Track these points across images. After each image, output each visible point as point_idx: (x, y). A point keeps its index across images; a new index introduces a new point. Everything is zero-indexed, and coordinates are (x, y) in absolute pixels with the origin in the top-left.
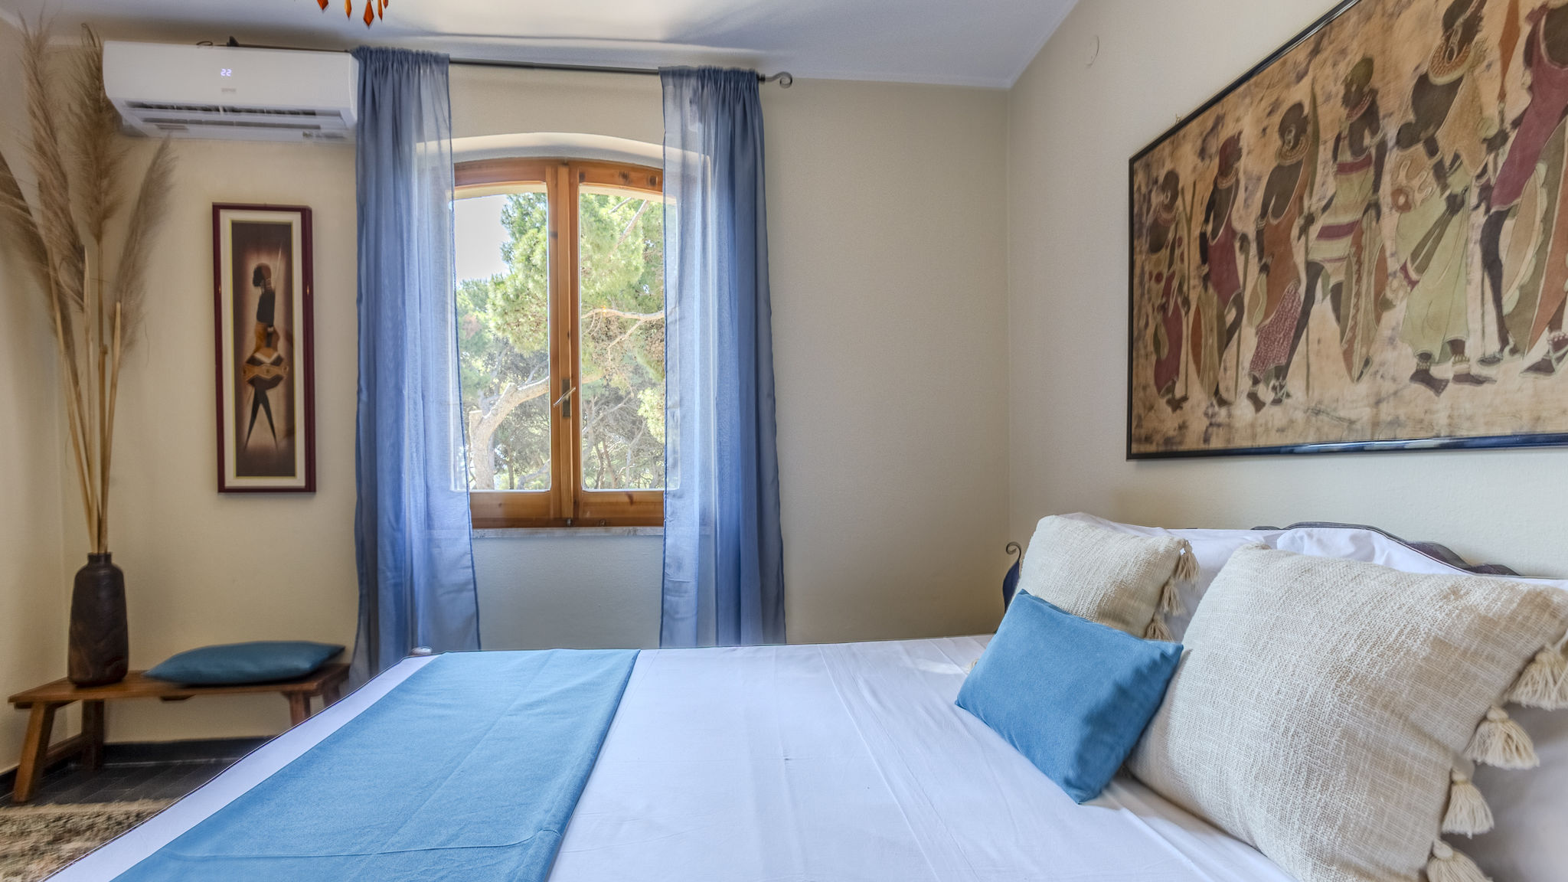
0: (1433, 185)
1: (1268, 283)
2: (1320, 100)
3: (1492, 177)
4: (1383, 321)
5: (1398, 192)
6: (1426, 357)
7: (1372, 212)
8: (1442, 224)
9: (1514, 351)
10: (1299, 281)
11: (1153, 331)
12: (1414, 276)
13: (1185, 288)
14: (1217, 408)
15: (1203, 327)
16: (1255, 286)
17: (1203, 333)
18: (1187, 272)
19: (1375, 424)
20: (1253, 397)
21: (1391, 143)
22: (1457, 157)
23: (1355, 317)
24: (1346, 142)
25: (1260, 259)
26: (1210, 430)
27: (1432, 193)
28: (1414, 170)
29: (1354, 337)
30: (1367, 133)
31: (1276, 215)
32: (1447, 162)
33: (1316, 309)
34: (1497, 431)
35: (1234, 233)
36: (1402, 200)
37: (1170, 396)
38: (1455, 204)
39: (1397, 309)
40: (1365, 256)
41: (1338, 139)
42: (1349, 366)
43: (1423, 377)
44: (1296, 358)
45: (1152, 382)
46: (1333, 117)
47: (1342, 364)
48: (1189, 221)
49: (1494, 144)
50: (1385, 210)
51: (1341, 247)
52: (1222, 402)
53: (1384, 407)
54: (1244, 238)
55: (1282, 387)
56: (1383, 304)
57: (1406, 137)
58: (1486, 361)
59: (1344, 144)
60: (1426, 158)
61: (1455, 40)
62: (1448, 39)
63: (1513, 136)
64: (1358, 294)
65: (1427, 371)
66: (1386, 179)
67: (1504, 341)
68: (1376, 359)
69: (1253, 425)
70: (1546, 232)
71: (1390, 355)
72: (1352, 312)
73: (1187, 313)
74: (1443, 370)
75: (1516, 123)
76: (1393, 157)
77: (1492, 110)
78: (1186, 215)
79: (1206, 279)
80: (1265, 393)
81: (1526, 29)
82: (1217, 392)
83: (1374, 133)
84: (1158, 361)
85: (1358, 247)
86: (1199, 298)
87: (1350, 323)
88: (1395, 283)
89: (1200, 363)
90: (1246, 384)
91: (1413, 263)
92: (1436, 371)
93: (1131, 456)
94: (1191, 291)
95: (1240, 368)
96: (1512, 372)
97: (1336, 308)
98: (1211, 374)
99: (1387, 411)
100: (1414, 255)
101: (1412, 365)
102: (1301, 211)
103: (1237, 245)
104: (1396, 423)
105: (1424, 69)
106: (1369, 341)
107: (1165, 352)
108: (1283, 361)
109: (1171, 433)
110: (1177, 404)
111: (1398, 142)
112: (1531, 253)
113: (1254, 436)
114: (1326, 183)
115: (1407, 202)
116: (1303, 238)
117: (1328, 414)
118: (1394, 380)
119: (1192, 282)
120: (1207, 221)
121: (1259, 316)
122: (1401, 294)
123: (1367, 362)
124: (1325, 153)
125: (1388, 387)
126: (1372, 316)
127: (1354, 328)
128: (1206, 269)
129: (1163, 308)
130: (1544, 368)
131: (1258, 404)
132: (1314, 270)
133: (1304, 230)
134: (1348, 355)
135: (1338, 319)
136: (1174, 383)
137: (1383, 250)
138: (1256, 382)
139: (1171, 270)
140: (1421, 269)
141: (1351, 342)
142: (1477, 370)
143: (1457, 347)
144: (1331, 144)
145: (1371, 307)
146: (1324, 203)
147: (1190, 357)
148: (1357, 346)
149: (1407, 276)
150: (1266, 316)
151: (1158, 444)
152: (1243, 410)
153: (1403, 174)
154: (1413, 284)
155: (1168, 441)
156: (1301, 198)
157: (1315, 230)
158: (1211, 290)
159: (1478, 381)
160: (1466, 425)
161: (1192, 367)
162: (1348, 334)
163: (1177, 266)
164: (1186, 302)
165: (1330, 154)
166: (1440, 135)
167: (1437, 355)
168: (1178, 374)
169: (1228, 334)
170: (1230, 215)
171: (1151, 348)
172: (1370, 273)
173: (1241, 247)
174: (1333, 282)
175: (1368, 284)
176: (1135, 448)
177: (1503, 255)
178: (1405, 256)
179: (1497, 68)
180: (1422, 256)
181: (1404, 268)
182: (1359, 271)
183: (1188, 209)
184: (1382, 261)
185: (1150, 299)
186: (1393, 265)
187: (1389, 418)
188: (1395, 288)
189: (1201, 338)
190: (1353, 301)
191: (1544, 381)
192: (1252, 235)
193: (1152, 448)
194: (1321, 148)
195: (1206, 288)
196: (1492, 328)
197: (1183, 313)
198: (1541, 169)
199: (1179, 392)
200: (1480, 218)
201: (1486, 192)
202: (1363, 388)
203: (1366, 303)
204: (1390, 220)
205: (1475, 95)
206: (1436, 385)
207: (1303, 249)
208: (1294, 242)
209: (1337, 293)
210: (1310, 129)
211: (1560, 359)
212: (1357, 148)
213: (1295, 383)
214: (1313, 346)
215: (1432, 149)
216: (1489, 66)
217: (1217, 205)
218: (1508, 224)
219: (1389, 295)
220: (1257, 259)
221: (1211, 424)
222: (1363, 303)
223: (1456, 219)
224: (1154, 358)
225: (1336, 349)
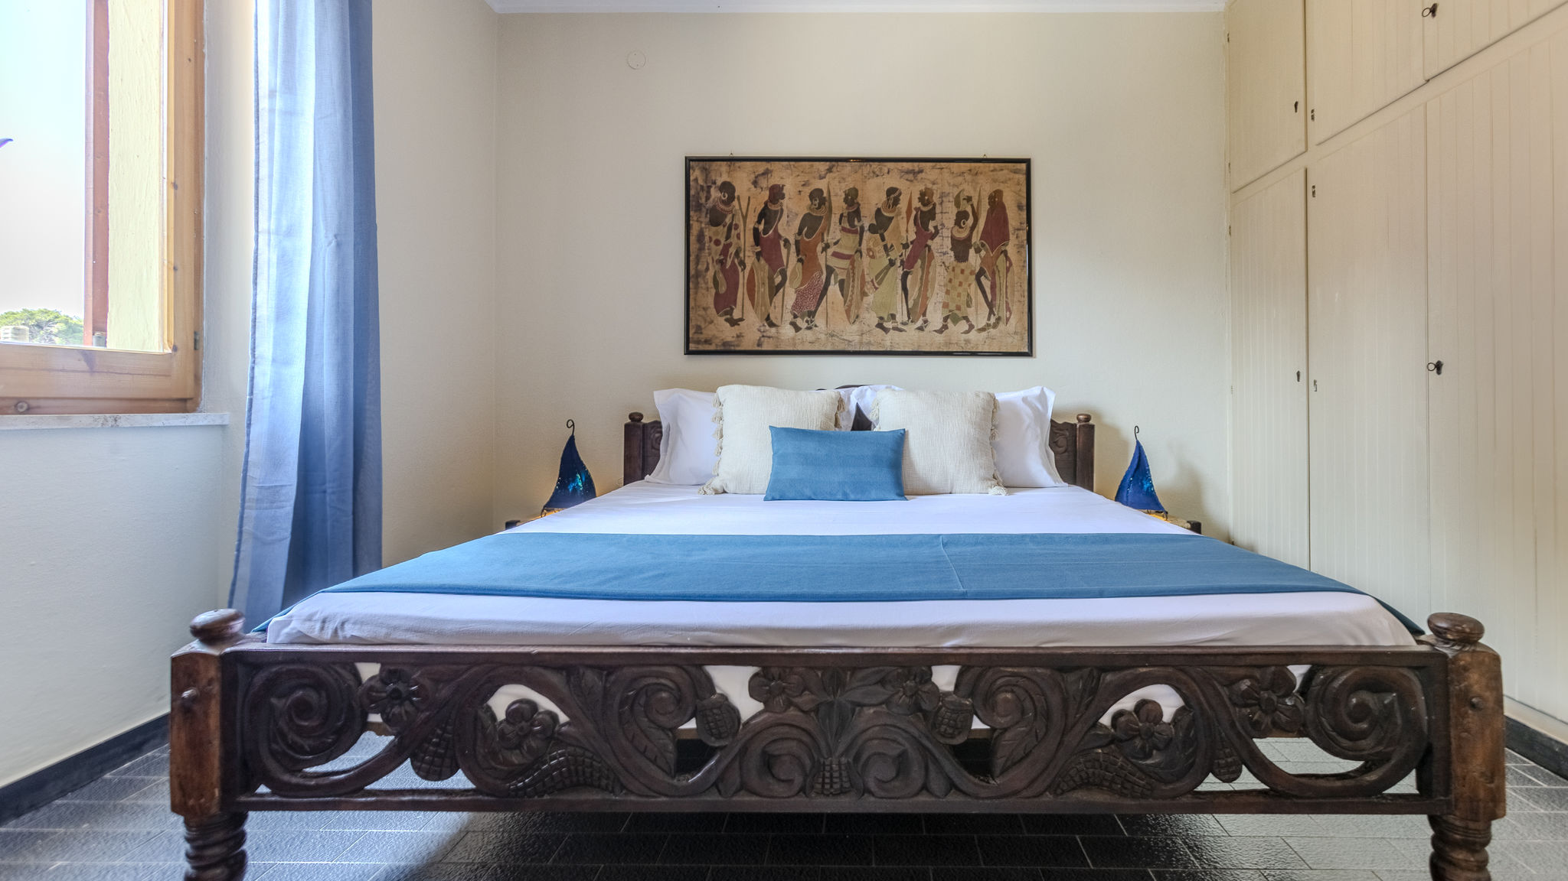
0: (883, 253)
1: (803, 269)
2: (832, 194)
3: (904, 258)
4: (864, 300)
5: (869, 250)
6: (881, 318)
7: (858, 254)
8: (887, 269)
9: (912, 322)
10: (822, 273)
11: (713, 274)
12: (877, 286)
13: (742, 255)
14: (767, 327)
15: (756, 281)
16: (795, 267)
17: (757, 284)
18: (743, 247)
19: (861, 343)
20: (793, 324)
21: (866, 228)
22: (892, 246)
23: (851, 296)
24: (846, 219)
25: (798, 255)
26: (762, 339)
27: (883, 255)
28: (876, 244)
29: (851, 305)
30: (856, 219)
31: (808, 235)
32: (889, 246)
33: (830, 288)
34: (907, 349)
35: (780, 236)
36: (871, 254)
37: (728, 316)
38: (892, 263)
39: (869, 297)
40: (856, 271)
41: (842, 215)
42: (849, 317)
43: (880, 326)
44: (820, 308)
45: (712, 306)
46: (838, 204)
47: (845, 315)
48: (745, 218)
49: (906, 246)
50: (864, 254)
51: (845, 263)
52: (772, 325)
53: (864, 336)
54: (786, 241)
55: (812, 322)
56: (864, 294)
57: (873, 229)
58: (904, 324)
59: (845, 220)
60: (880, 241)
61: (891, 202)
62: (888, 200)
63: (911, 246)
64: (853, 287)
65: (882, 324)
66: (864, 242)
67: (909, 318)
68: (861, 316)
69: (794, 339)
70: (921, 283)
71: (867, 315)
72: (850, 293)
73: (743, 270)
74: (888, 325)
75: (912, 243)
76: (867, 235)
77: (904, 234)
78: (742, 213)
79: (758, 255)
80: (800, 322)
81: (914, 213)
82: (768, 319)
83: (859, 221)
84: (717, 294)
85: (852, 264)
86: (753, 263)
87: (849, 298)
88: (869, 286)
89: (754, 299)
90: (788, 317)
91: (876, 279)
92: (886, 325)
93: (688, 352)
94: (746, 258)
95: (784, 309)
96: (911, 328)
97: (842, 290)
98: (763, 308)
99: (866, 338)
100: (877, 277)
101: (876, 321)
102: (823, 240)
103: (782, 243)
104: (869, 343)
105: (879, 206)
106: (858, 307)
107: (723, 289)
108: (813, 309)
109: (729, 339)
110: (734, 323)
111: (869, 230)
112: (917, 289)
113: (795, 345)
114: (834, 233)
115: (873, 255)
116: (824, 253)
117: (838, 337)
118: (869, 325)
119: (747, 253)
120: (759, 222)
121: (797, 282)
122: (871, 291)
123: (857, 317)
124: (835, 218)
125: (866, 328)
126: (859, 298)
127: (851, 301)
128: (758, 249)
129: (722, 263)
130: (921, 329)
131: (797, 329)
132: (830, 270)
133: (824, 249)
134: (848, 312)
135: (843, 295)
136: (732, 309)
137: (863, 271)
138: (795, 317)
139: (728, 241)
140: (880, 283)
141: (850, 307)
142: (900, 326)
143: (893, 317)
144: (838, 216)
145: (859, 293)
146: (835, 241)
147: (746, 296)
148: (853, 308)
149: (874, 285)
150: (802, 285)
151: (717, 345)
152: (787, 331)
153: (871, 243)
154: (876, 289)
155: (725, 344)
156: (823, 234)
157: (830, 251)
158: (762, 261)
159: (900, 330)
160: (897, 346)
161: (747, 302)
162: (848, 303)
163: (733, 240)
164: (742, 263)
165: (838, 221)
166: (886, 234)
167: (886, 319)
168: (735, 305)
169: (775, 290)
170: (776, 226)
171: (711, 284)
172: (858, 279)
173: (784, 246)
174: (840, 278)
175: (857, 283)
176: (692, 347)
177: (908, 287)
178: (873, 277)
179: (905, 220)
180: (880, 277)
181: (872, 281)
182: (853, 277)
183: (744, 211)
184: (863, 276)
185: (710, 254)
186: (868, 279)
187: (867, 341)
188: (868, 288)
189: (755, 286)
190: (851, 289)
191: (921, 333)
192: (792, 241)
193: (712, 348)
194: (833, 215)
195: (759, 260)
196: (905, 312)
197: (740, 269)
198: (919, 262)
199: (736, 314)
200: (900, 271)
201: (902, 261)
202: (855, 327)
203: (857, 291)
204: (866, 260)
205: (898, 227)
206: (886, 330)
207: (824, 260)
208: (819, 254)
209: (842, 283)
210: (827, 204)
211: (926, 327)
212: (852, 224)
213: (819, 320)
214: (830, 305)
215: (883, 239)
216: (903, 218)
217: (767, 215)
218: (910, 277)
219: (866, 290)
220: (795, 254)
221: (763, 336)
222: (855, 291)
223: (892, 268)
224: (713, 291)
225: (841, 308)
